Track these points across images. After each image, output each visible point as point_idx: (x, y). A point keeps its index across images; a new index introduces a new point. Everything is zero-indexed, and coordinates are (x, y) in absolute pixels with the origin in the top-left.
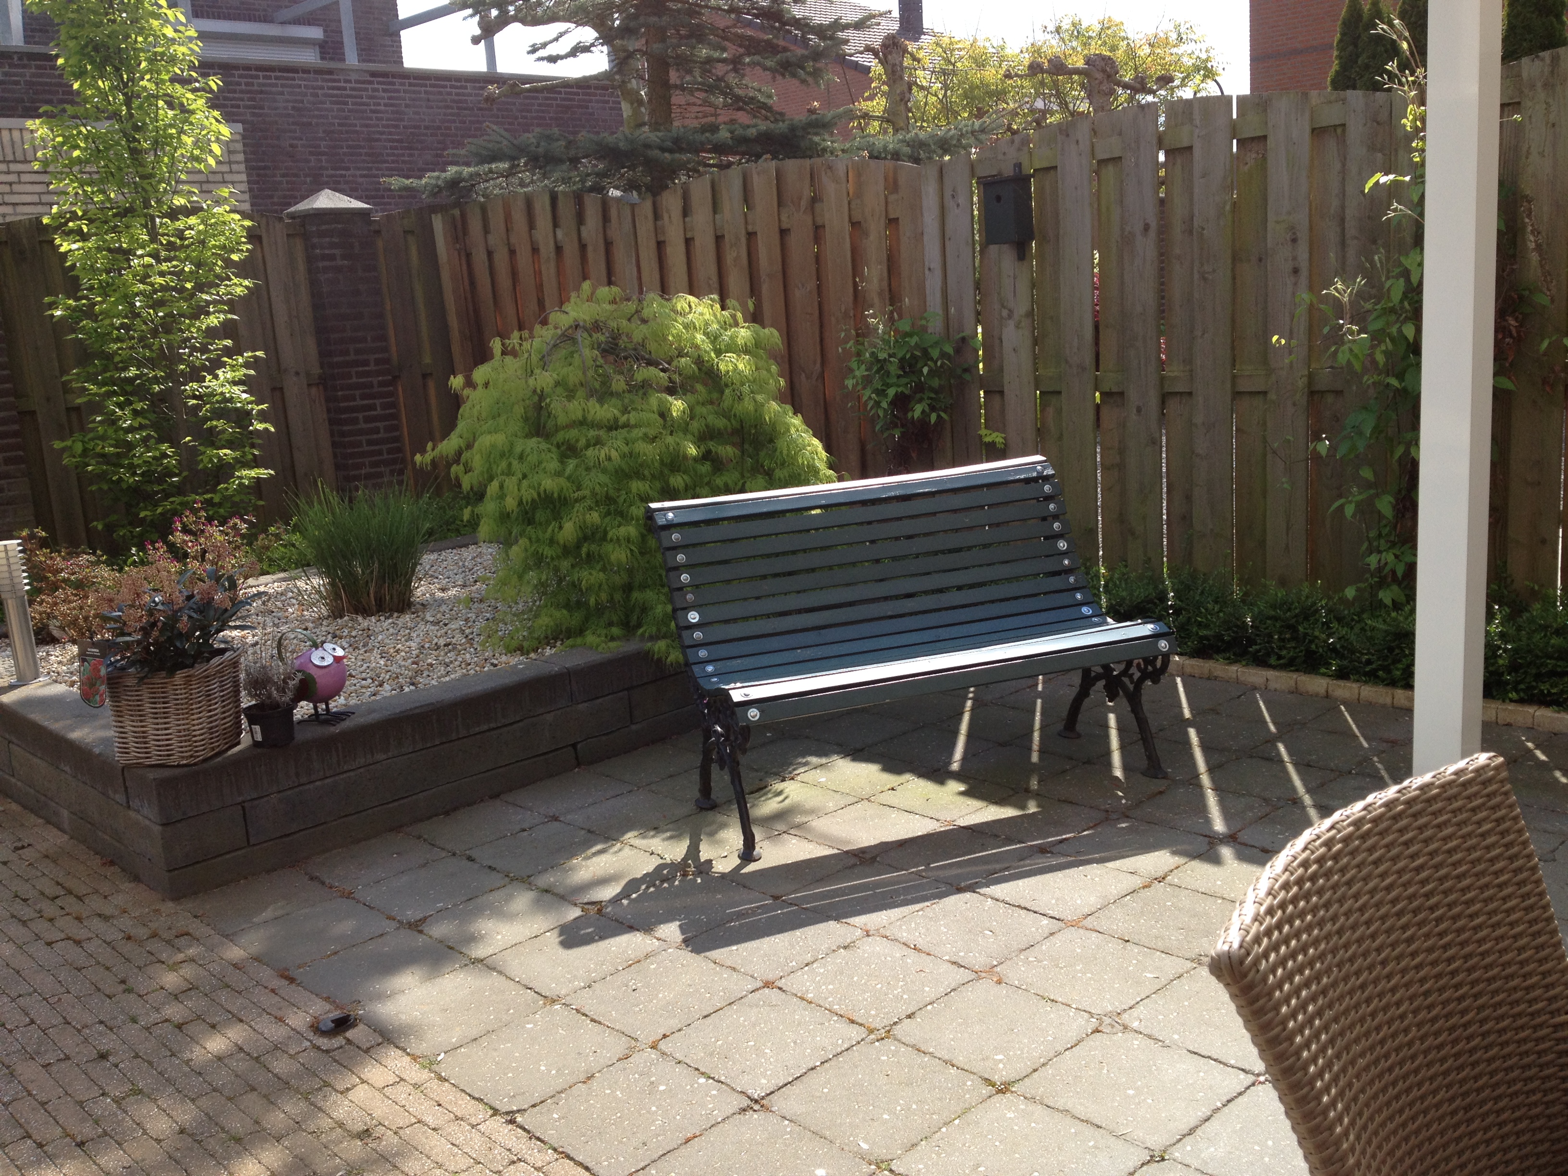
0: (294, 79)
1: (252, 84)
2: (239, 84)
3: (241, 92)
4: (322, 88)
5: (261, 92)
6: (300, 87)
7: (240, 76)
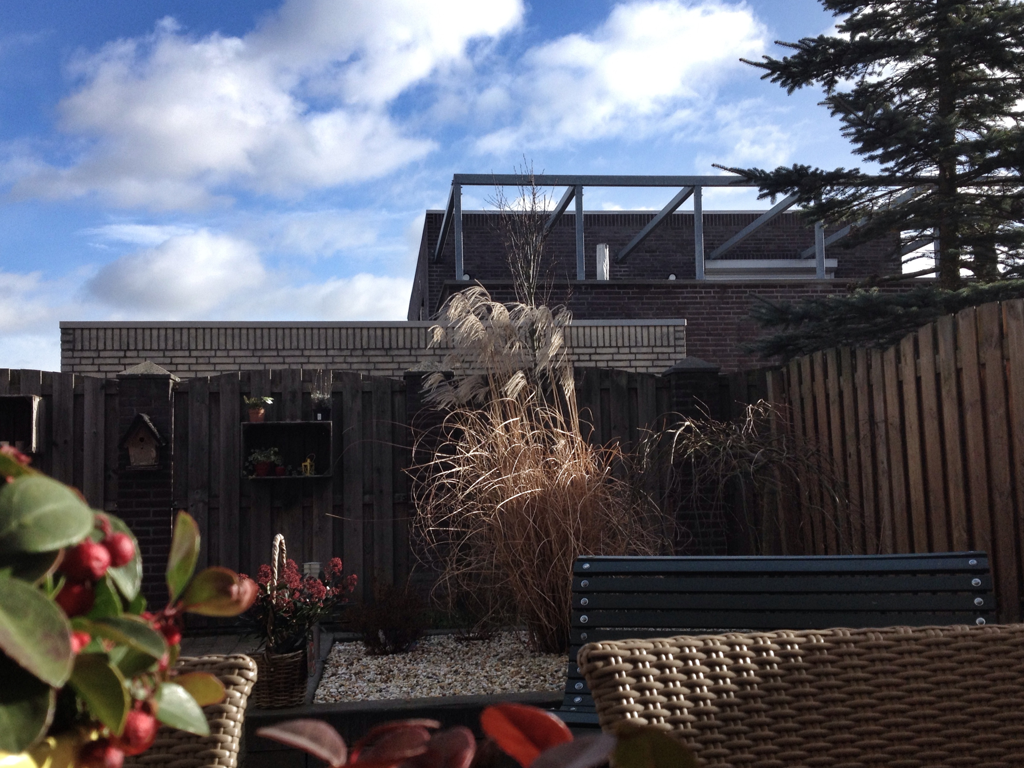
0: (772, 292)
1: (741, 298)
2: (732, 298)
3: (733, 303)
4: (793, 297)
5: (747, 303)
6: (777, 297)
7: (733, 292)
